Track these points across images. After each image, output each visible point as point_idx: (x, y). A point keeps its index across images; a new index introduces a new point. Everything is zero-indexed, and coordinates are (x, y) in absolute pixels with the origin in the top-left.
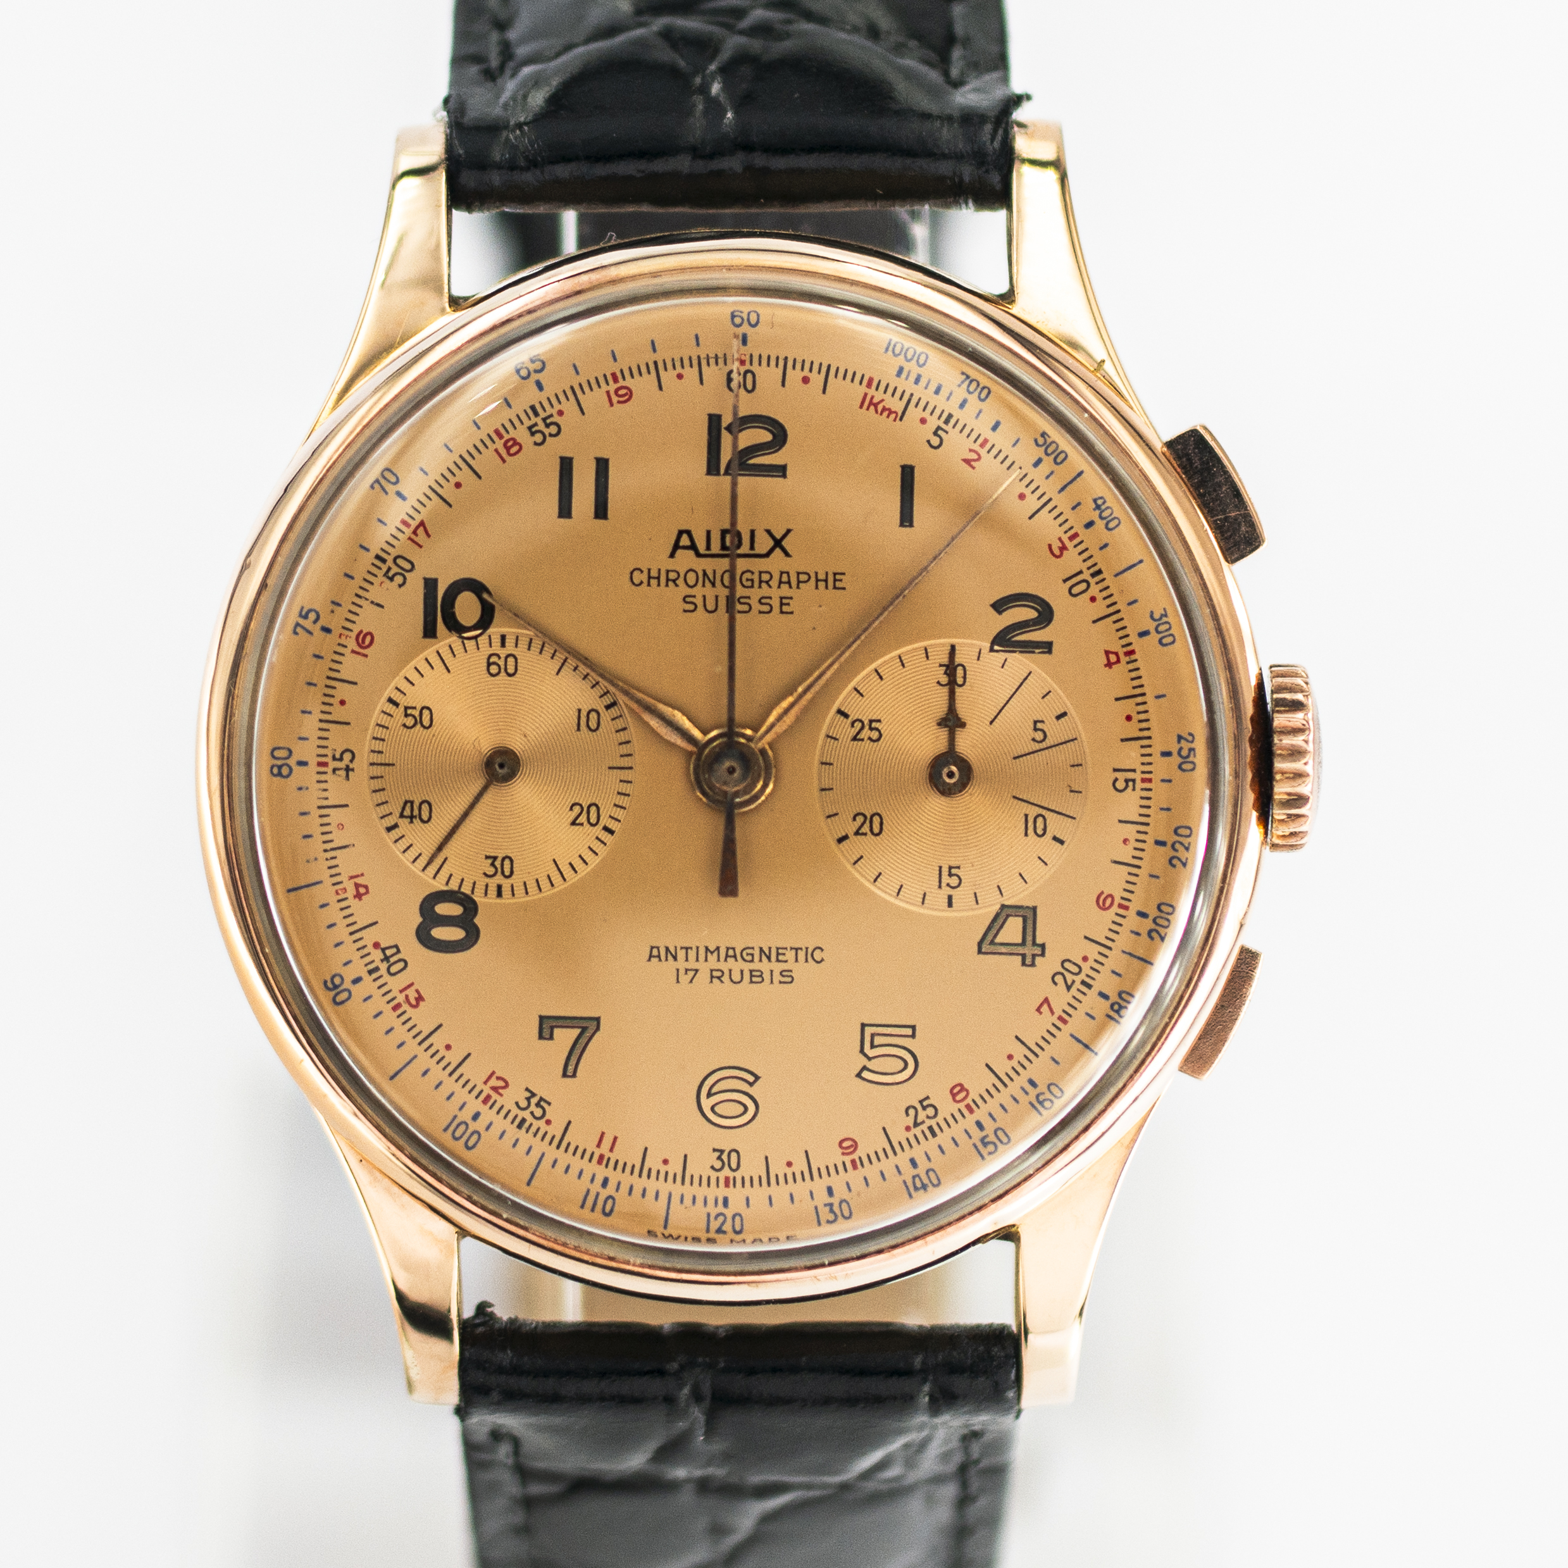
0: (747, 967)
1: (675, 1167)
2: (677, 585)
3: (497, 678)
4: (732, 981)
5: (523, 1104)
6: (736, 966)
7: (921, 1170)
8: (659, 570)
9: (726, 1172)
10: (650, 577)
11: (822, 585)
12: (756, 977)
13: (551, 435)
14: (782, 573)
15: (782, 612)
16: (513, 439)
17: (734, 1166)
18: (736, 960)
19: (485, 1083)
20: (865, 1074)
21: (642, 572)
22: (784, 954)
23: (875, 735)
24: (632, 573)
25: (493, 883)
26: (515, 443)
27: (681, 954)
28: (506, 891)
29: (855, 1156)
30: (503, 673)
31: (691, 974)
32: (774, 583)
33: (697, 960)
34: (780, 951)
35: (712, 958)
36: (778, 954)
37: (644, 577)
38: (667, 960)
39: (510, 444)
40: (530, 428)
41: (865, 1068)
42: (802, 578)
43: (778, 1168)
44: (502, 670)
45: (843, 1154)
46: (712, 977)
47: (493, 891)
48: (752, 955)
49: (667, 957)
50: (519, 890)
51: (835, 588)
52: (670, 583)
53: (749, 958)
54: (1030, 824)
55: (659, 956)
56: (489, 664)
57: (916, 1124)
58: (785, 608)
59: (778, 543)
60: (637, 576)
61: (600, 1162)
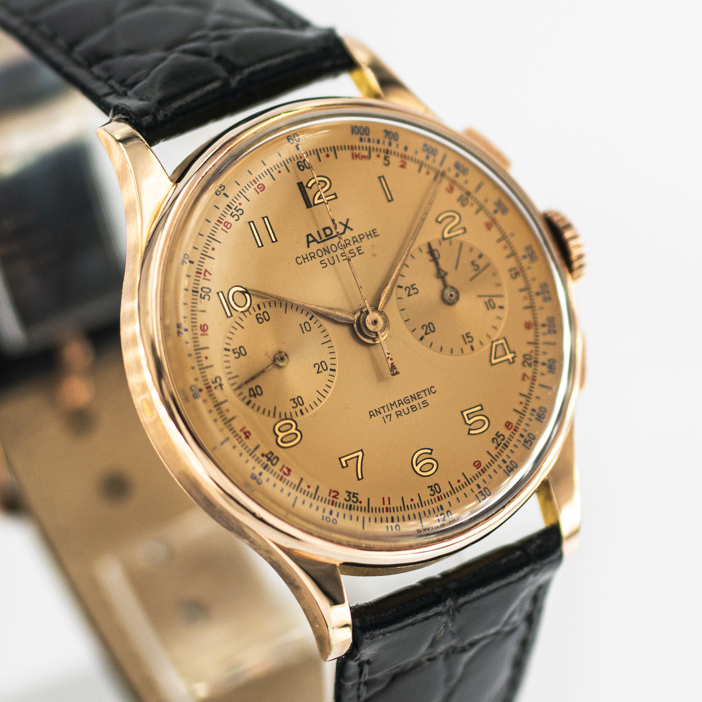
0: (409, 405)
1: (416, 501)
2: (315, 258)
3: (263, 324)
4: (405, 414)
5: (348, 498)
6: (404, 407)
7: (508, 463)
8: (306, 254)
9: (437, 495)
10: (304, 259)
11: (370, 237)
12: (414, 408)
13: (240, 215)
14: (353, 238)
15: (360, 254)
16: (226, 222)
17: (438, 491)
18: (404, 405)
19: (329, 496)
20: (471, 432)
21: (300, 258)
22: (420, 395)
23: (415, 291)
24: (296, 260)
25: (298, 410)
26: (228, 223)
27: (382, 410)
28: (304, 411)
29: (482, 468)
30: (264, 321)
31: (389, 417)
32: (352, 243)
33: (389, 410)
34: (418, 394)
35: (394, 407)
36: (418, 395)
37: (302, 260)
38: (377, 415)
39: (226, 224)
40: (231, 215)
41: (470, 430)
42: (361, 237)
43: (455, 485)
44: (264, 319)
45: (477, 468)
46: (397, 415)
47: (299, 413)
48: (408, 400)
49: (377, 414)
50: (309, 408)
51: (375, 236)
52: (313, 258)
53: (408, 401)
54: (488, 305)
55: (374, 415)
56: (258, 319)
57: (499, 445)
58: (360, 252)
59: (346, 226)
60: (299, 261)
61: (387, 511)
